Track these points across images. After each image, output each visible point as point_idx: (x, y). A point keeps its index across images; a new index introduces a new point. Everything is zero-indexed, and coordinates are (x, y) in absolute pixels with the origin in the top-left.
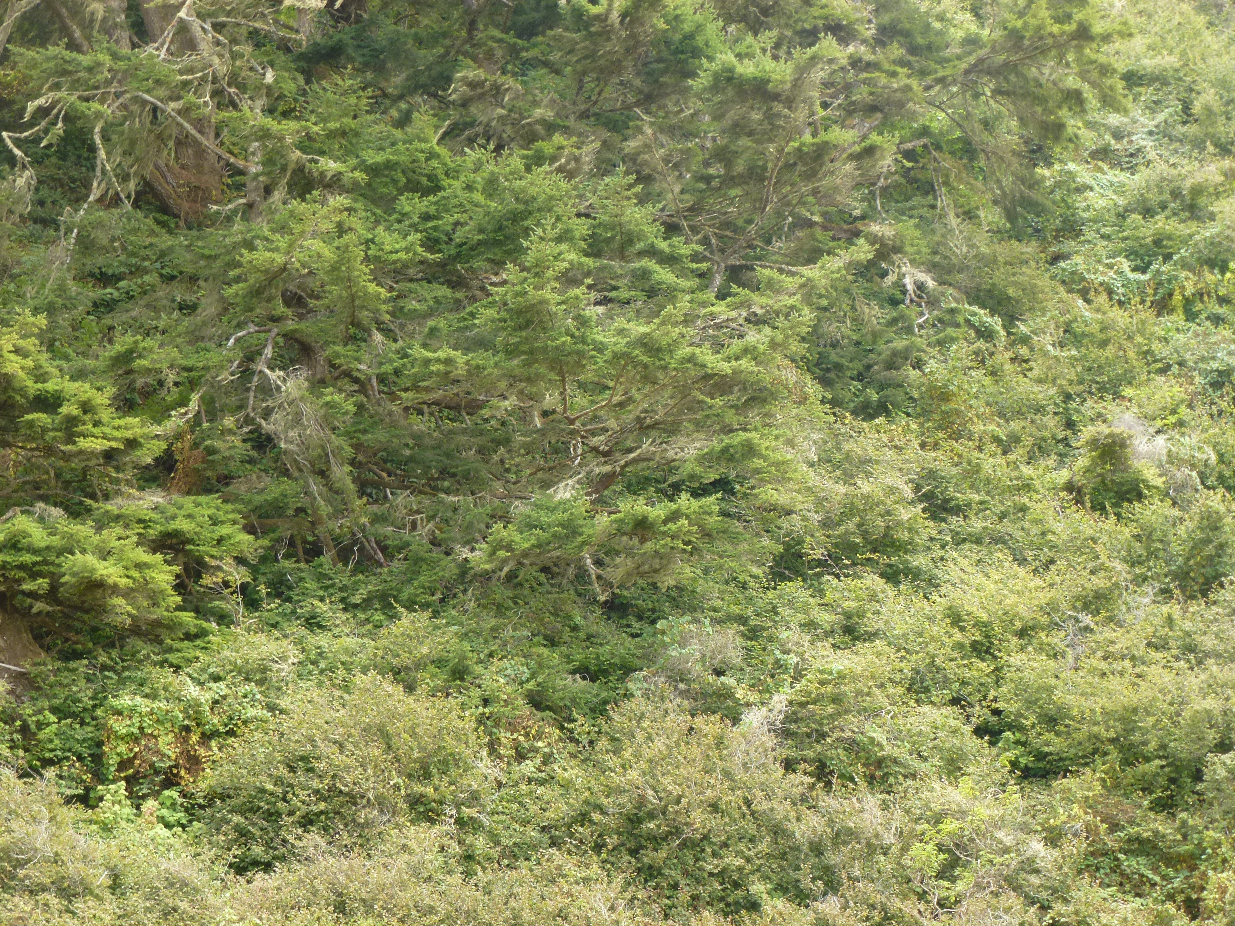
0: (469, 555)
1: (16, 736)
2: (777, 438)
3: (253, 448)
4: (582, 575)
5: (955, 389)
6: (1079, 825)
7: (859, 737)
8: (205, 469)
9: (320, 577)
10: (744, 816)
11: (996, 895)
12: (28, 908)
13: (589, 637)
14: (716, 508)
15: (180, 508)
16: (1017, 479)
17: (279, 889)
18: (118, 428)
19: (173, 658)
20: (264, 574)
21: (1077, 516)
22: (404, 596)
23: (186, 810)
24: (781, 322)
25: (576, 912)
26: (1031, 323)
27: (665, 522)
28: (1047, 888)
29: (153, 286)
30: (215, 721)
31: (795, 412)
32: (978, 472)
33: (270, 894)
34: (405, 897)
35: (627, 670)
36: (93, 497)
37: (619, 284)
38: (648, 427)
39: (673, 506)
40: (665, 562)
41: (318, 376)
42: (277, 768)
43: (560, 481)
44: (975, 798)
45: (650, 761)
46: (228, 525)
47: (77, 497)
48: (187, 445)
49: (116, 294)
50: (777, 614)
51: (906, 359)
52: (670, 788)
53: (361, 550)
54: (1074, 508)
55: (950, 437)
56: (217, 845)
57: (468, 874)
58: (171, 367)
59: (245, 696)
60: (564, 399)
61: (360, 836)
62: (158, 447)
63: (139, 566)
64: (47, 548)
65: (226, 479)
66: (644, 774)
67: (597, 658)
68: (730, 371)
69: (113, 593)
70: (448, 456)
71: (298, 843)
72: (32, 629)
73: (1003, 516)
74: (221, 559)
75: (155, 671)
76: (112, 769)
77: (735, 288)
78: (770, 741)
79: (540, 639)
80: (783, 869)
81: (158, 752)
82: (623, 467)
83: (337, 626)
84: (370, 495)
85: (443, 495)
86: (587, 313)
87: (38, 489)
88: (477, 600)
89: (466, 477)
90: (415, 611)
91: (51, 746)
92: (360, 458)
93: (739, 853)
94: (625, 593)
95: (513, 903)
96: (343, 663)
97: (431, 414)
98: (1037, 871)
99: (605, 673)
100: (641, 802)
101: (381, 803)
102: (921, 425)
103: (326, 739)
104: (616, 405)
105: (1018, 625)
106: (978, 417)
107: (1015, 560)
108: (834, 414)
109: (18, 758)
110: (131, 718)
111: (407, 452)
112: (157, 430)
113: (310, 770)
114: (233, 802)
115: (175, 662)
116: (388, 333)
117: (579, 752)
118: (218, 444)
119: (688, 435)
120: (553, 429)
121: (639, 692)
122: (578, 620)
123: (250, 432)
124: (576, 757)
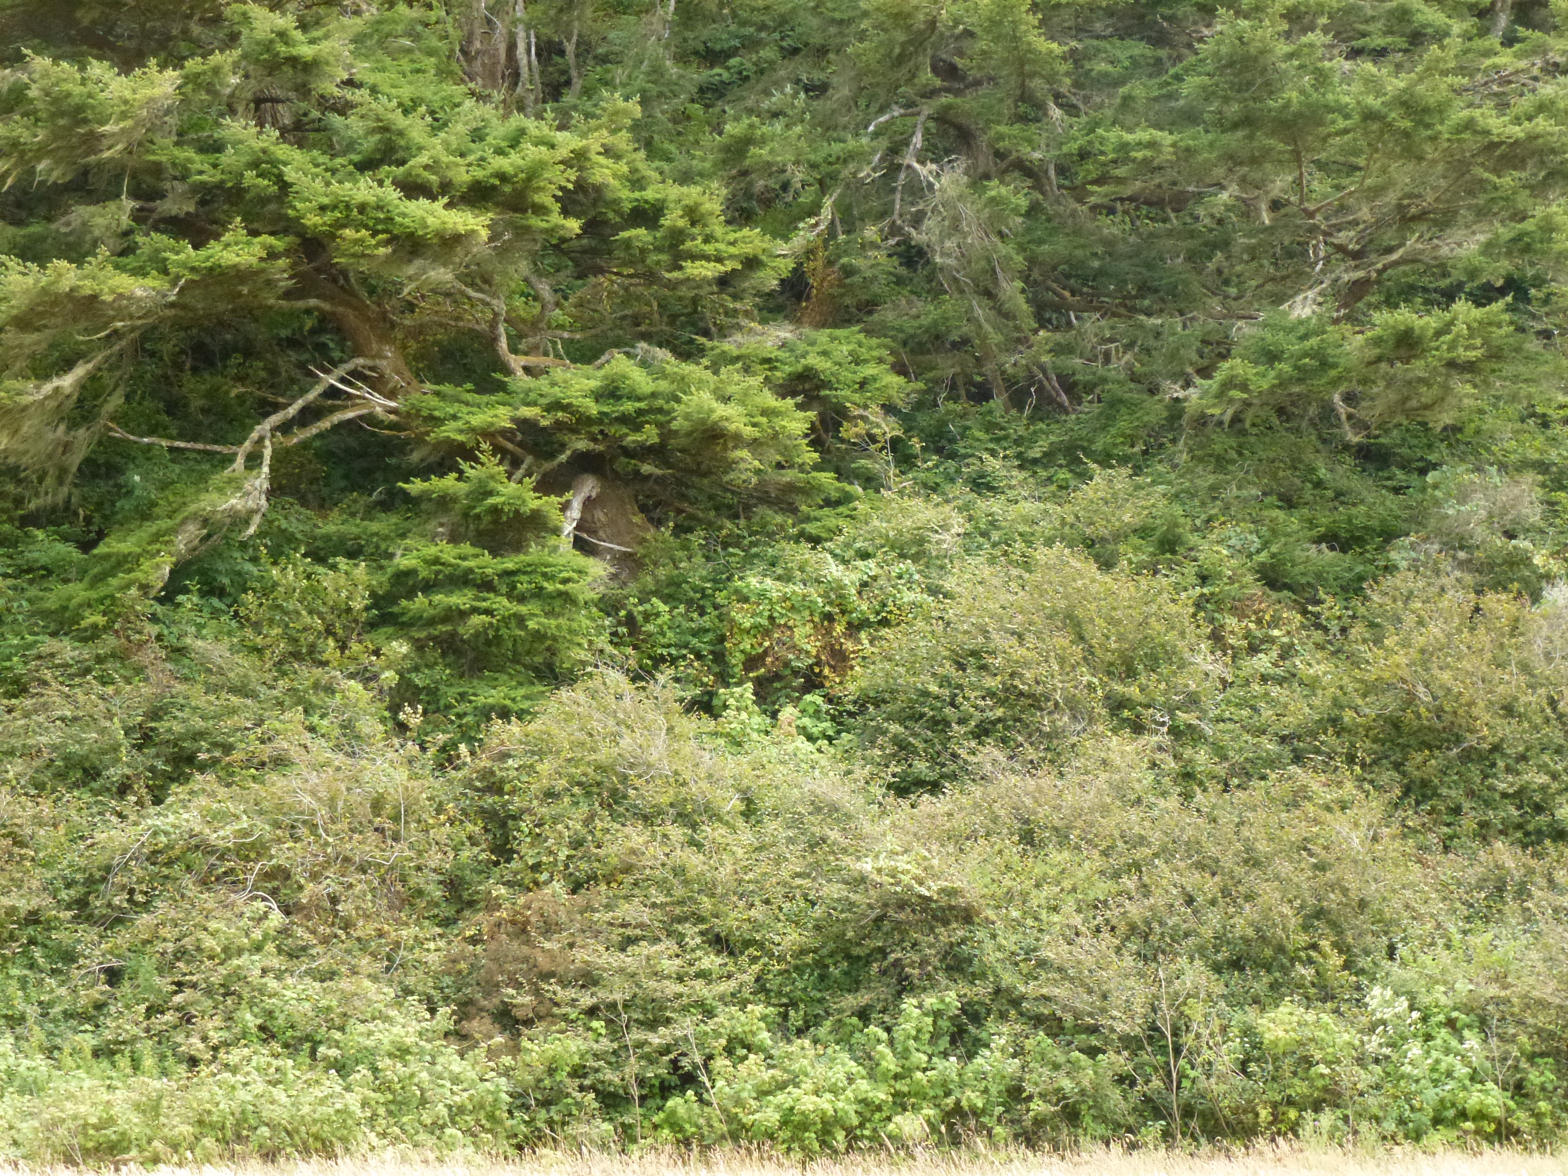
0: (1181, 394)
1: (623, 630)
3: (902, 264)
4: (1328, 413)
8: (842, 295)
9: (989, 427)
10: (1547, 720)
12: (643, 841)
13: (1339, 494)
14: (1505, 317)
15: (812, 344)
17: (950, 815)
18: (733, 244)
19: (810, 529)
20: (920, 424)
22: (1098, 446)
23: (833, 719)
27: (1436, 335)
29: (772, 63)
30: (864, 607)
33: (939, 821)
34: (1109, 825)
35: (1389, 535)
36: (706, 333)
37: (1370, 28)
38: (1414, 218)
39: (1446, 316)
41: (981, 170)
42: (941, 665)
43: (1296, 293)
45: (1422, 651)
46: (872, 364)
47: (686, 335)
48: (820, 264)
49: (726, 75)
52: (1448, 684)
53: (1040, 390)
56: (872, 762)
57: (1187, 796)
58: (797, 163)
59: (900, 577)
61: (1048, 749)
62: (784, 267)
63: (767, 413)
64: (654, 393)
65: (869, 306)
66: (1414, 665)
67: (1349, 521)
68: (1521, 136)
69: (734, 444)
70: (1149, 266)
71: (971, 759)
72: (637, 500)
74: (866, 407)
75: (788, 548)
76: (737, 669)
77: (1521, 31)
79: (1272, 499)
81: (794, 647)
82: (1380, 272)
83: (1011, 487)
84: (1051, 323)
85: (1142, 317)
87: (639, 325)
88: (1191, 450)
89: (1172, 292)
90: (1112, 467)
91: (664, 642)
92: (1036, 275)
93: (1542, 768)
94: (1385, 438)
96: (1021, 534)
97: (1126, 212)
99: (1360, 541)
100: (1410, 701)
101: (1073, 707)
103: (1002, 629)
104: (1369, 190)
109: (626, 657)
110: (758, 605)
111: (1096, 264)
112: (783, 247)
113: (983, 667)
114: (889, 708)
115: (812, 535)
116: (1071, 109)
117: (1330, 642)
118: (857, 262)
119: (1467, 227)
120: (1286, 226)
121: (1404, 564)
122: (1323, 473)
123: (898, 244)
124: (1323, 648)
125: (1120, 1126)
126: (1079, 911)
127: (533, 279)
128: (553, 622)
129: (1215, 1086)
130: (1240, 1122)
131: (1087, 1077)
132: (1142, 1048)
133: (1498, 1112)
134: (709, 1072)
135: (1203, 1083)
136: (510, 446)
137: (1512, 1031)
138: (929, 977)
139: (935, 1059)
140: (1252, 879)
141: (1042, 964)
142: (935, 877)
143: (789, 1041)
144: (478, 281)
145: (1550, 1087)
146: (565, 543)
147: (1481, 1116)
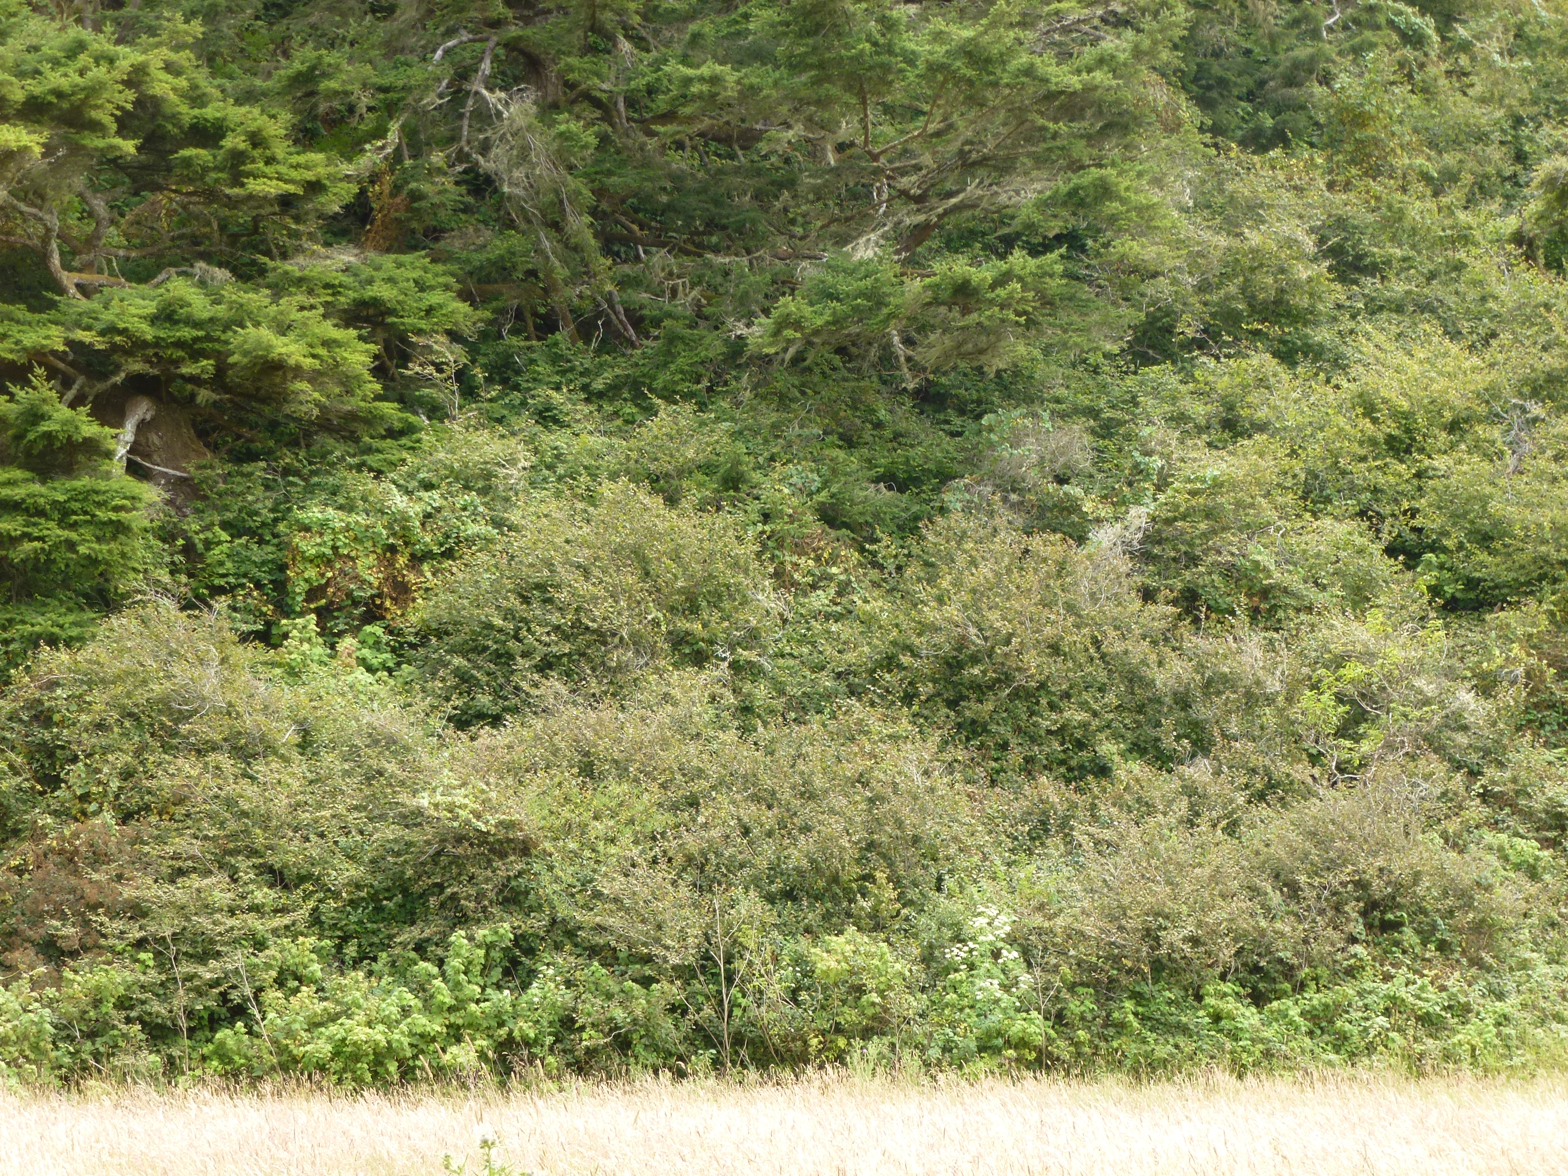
0: (745, 331)
1: (178, 558)
2: (1140, 175)
3: (469, 193)
4: (887, 358)
5: (1373, 111)
6: (1520, 671)
7: (1239, 561)
8: (409, 220)
9: (555, 359)
10: (1091, 659)
11: (1413, 757)
12: (194, 773)
13: (897, 436)
14: (1059, 268)
15: (378, 268)
16: (1452, 228)
17: (510, 747)
18: (297, 166)
19: (372, 460)
20: (485, 355)
21: (1527, 276)
22: (661, 384)
23: (393, 650)
24: (1148, 22)
25: (881, 776)
26: (1472, 24)
27: (993, 287)
28: (1477, 749)
30: (428, 539)
31: (1164, 142)
32: (1400, 219)
33: (499, 754)
34: (668, 758)
35: (944, 477)
36: (268, 253)
38: (974, 164)
39: (1003, 266)
40: (992, 338)
41: (550, 99)
42: (506, 598)
43: (860, 235)
44: (1387, 637)
45: (974, 591)
46: (438, 291)
47: (248, 254)
48: (387, 189)
50: (1136, 405)
51: (1311, 72)
52: (997, 625)
53: (607, 324)
54: (1523, 266)
55: (1366, 174)
56: (433, 694)
57: (745, 730)
58: (364, 87)
59: (464, 509)
60: (865, 128)
61: (611, 683)
62: (347, 192)
63: (328, 343)
64: (211, 320)
65: (435, 233)
66: (965, 607)
67: (907, 463)
68: (1079, 86)
69: (295, 377)
70: (717, 203)
71: (535, 692)
72: (194, 425)
73: (1432, 276)
74: (431, 335)
75: (351, 477)
76: (299, 599)
78: (1124, 565)
79: (834, 438)
80: (1139, 725)
81: (356, 577)
82: (940, 217)
83: (577, 421)
84: (618, 254)
85: (709, 256)
86: (895, 14)
87: (198, 244)
88: (754, 388)
89: (740, 230)
90: (675, 403)
91: (222, 571)
92: (604, 206)
93: (1084, 706)
94: (943, 380)
95: (801, 766)
96: (586, 468)
97: (695, 148)
98: (1465, 728)
99: (917, 481)
100: (962, 643)
101: (636, 642)
102: (1329, 159)
103: (567, 562)
104: (932, 135)
105: (1448, 415)
106: (1402, 146)
107: (1446, 333)
108: (1216, 145)
109: (179, 584)
110: (321, 535)
111: (664, 199)
112: (347, 169)
113: (548, 601)
114: (452, 640)
115: (375, 465)
116: (640, 42)
117: (884, 580)
118: (425, 187)
119: (1026, 174)
120: (851, 167)
121: (959, 506)
122: (882, 414)
123: (465, 172)
124: (879, 586)
125: (671, 1054)
126: (636, 842)
127: (88, 194)
128: (105, 547)
129: (765, 1014)
130: (789, 1050)
131: (640, 1006)
132: (695, 977)
133: (1040, 1041)
134: (259, 1004)
135: (753, 1012)
136: (61, 365)
137: (1054, 961)
138: (484, 910)
139: (489, 991)
140: (807, 812)
141: (597, 895)
142: (494, 810)
143: (342, 974)
144: (31, 196)
145: (1089, 1016)
146: (117, 467)
147: (1022, 1043)
